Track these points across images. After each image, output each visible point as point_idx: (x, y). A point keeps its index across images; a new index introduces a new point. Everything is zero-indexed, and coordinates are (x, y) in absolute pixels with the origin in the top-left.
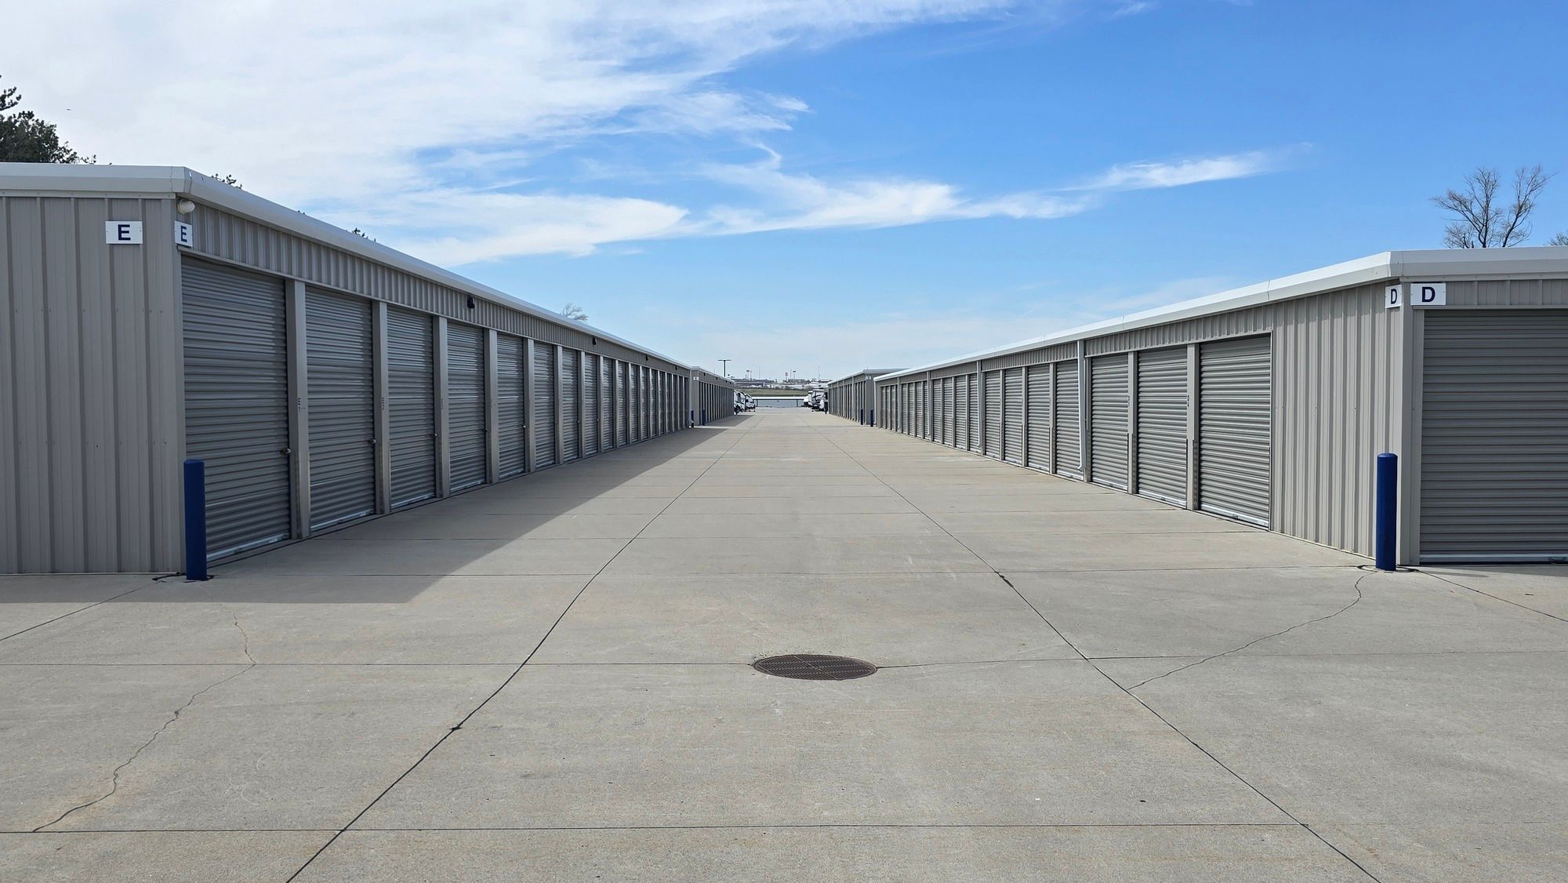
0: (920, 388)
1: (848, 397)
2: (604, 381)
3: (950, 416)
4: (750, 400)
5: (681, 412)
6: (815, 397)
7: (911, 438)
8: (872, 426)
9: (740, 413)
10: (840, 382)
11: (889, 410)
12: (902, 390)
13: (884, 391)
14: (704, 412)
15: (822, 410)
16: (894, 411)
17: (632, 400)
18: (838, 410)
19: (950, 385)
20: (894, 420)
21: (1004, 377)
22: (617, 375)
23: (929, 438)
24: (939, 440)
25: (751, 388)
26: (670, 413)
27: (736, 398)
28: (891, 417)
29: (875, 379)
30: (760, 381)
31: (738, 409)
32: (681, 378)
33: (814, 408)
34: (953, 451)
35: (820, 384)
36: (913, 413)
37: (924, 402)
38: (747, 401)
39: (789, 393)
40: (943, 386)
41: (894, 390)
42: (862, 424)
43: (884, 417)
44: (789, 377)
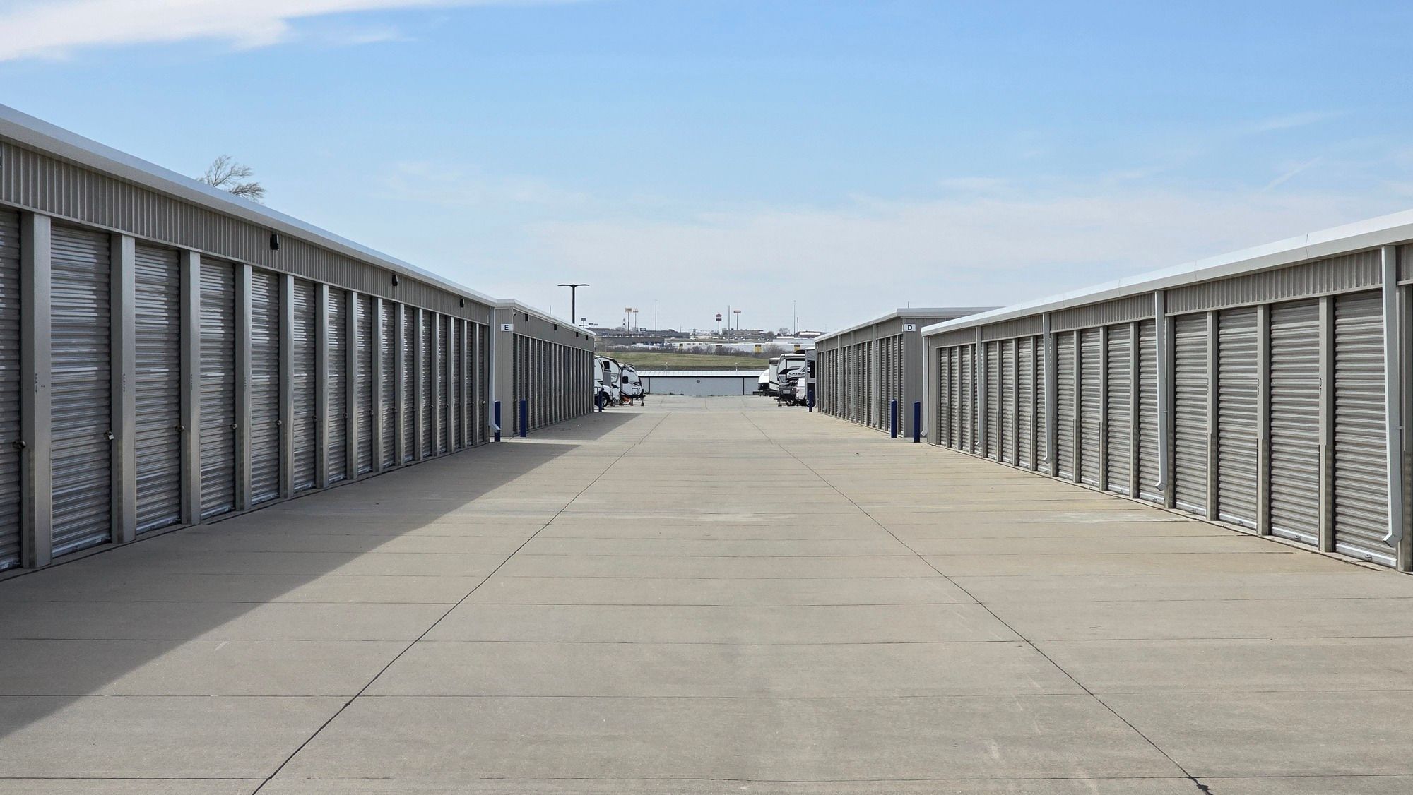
0: (1028, 351)
1: (863, 374)
2: (296, 333)
3: (1095, 418)
4: (633, 377)
5: (472, 406)
6: (785, 372)
7: (1007, 468)
8: (917, 440)
9: (608, 410)
10: (845, 336)
11: (956, 403)
12: (987, 356)
13: (945, 359)
14: (524, 405)
15: (802, 403)
16: (968, 404)
17: (358, 378)
18: (840, 403)
19: (1095, 345)
20: (968, 426)
21: (1217, 327)
22: (326, 319)
23: (1047, 468)
24: (1069, 472)
25: (636, 350)
26: (445, 409)
27: (598, 373)
28: (961, 420)
29: (926, 330)
30: (655, 332)
31: (603, 399)
32: (472, 325)
33: (783, 397)
34: (1101, 499)
35: (798, 340)
36: (1011, 409)
37: (1036, 385)
38: (625, 380)
39: (725, 361)
40: (1080, 348)
41: (968, 357)
42: (894, 435)
43: (945, 421)
44: (724, 325)
